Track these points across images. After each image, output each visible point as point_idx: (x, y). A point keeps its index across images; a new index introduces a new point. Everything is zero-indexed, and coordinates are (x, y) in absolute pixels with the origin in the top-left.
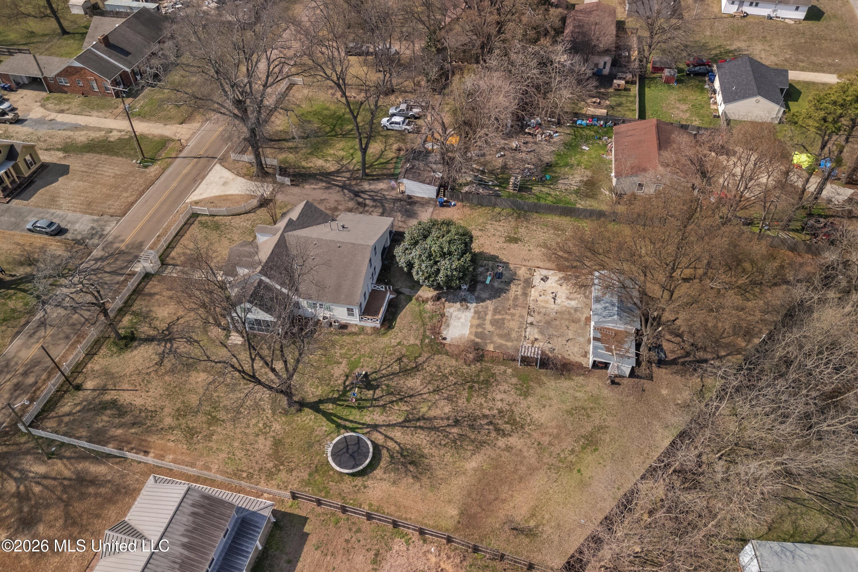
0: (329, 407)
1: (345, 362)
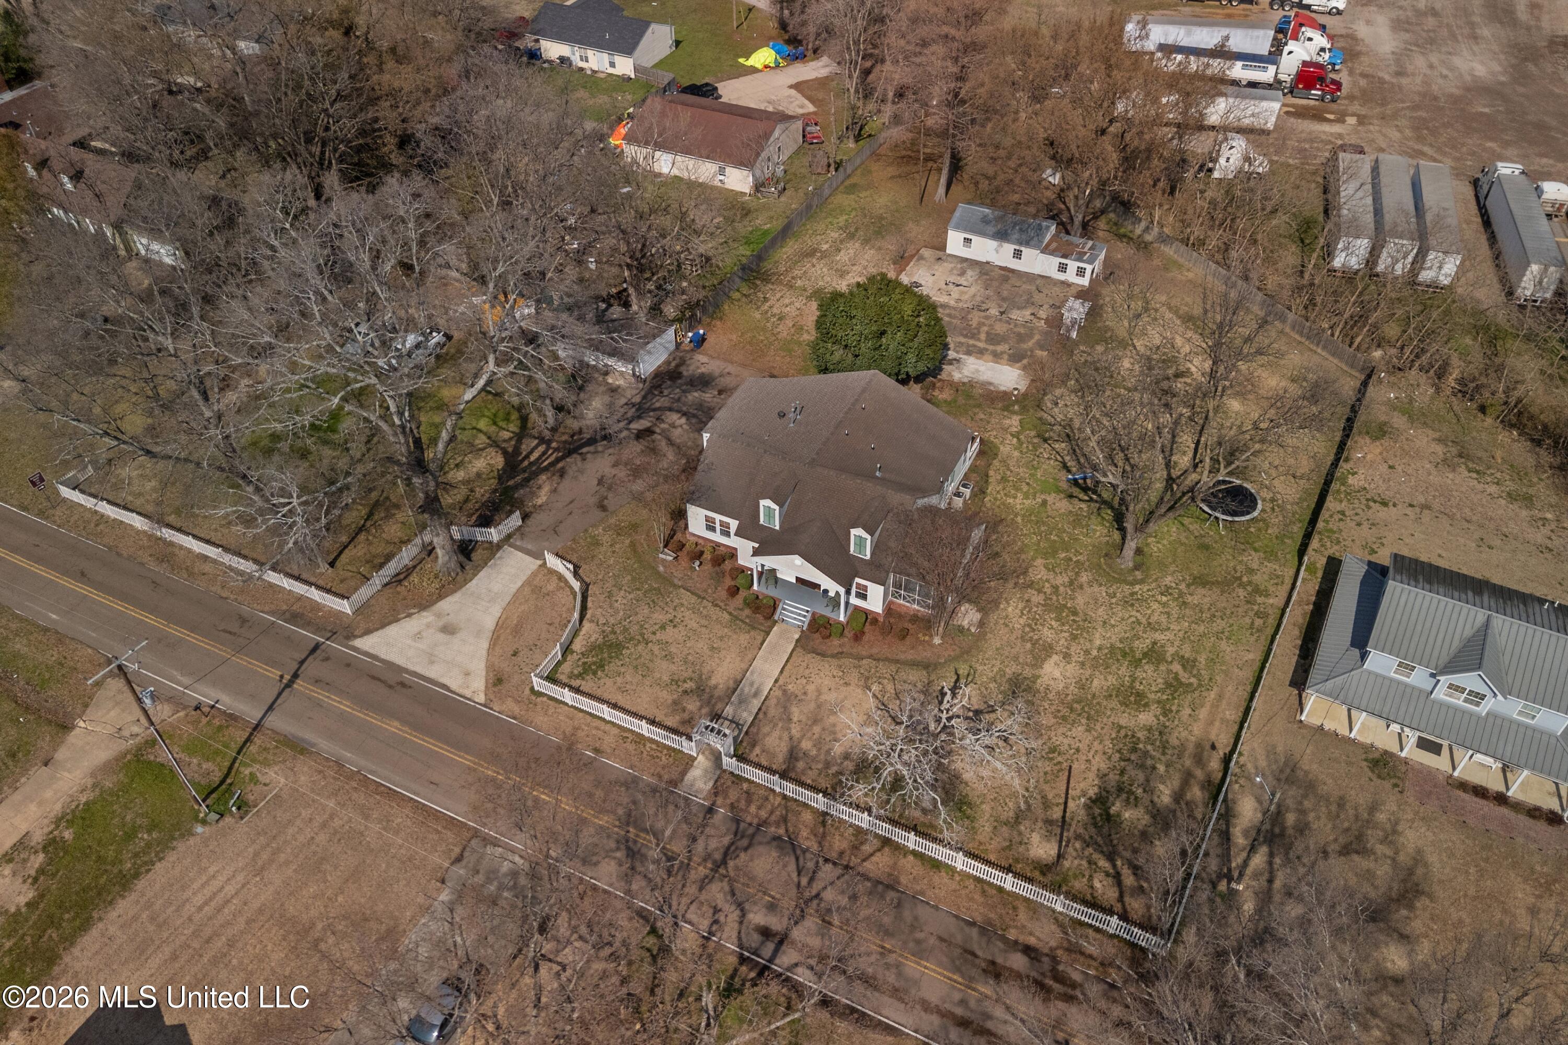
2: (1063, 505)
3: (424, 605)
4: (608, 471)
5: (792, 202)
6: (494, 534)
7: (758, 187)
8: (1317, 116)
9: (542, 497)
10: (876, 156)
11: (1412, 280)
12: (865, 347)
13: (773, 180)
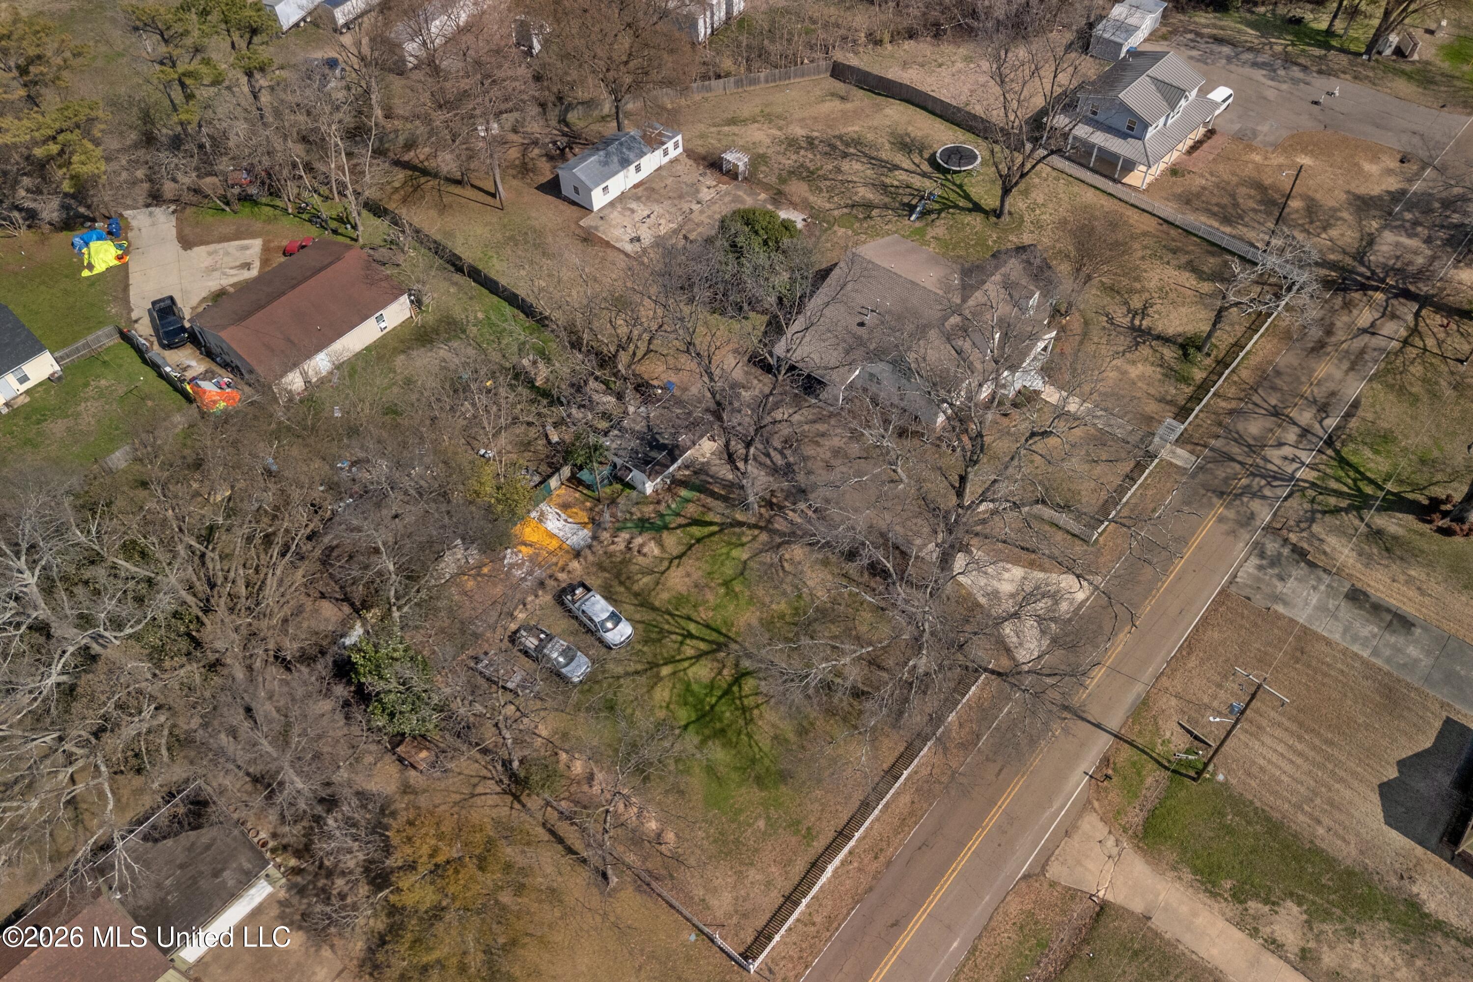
0: (962, 203)
1: (928, 237)
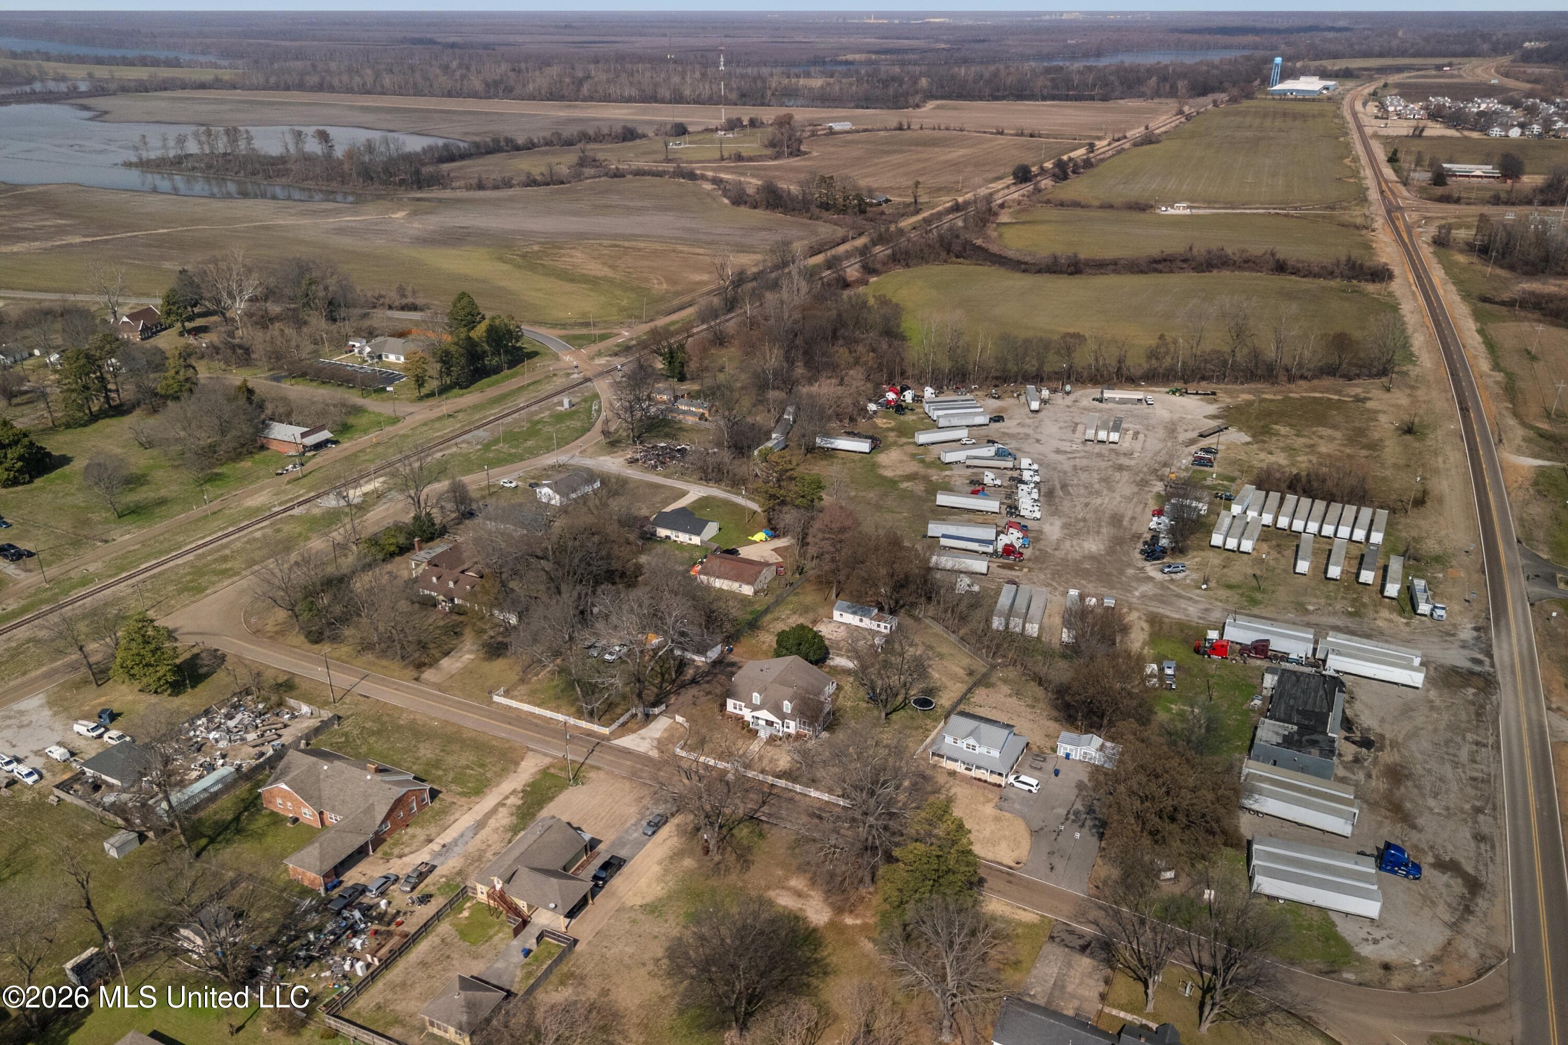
2: (865, 705)
3: (634, 731)
4: (696, 694)
5: (770, 599)
6: (656, 711)
7: (756, 593)
8: (1010, 567)
9: (672, 701)
10: (808, 581)
11: (1022, 633)
12: (794, 649)
13: (763, 590)
